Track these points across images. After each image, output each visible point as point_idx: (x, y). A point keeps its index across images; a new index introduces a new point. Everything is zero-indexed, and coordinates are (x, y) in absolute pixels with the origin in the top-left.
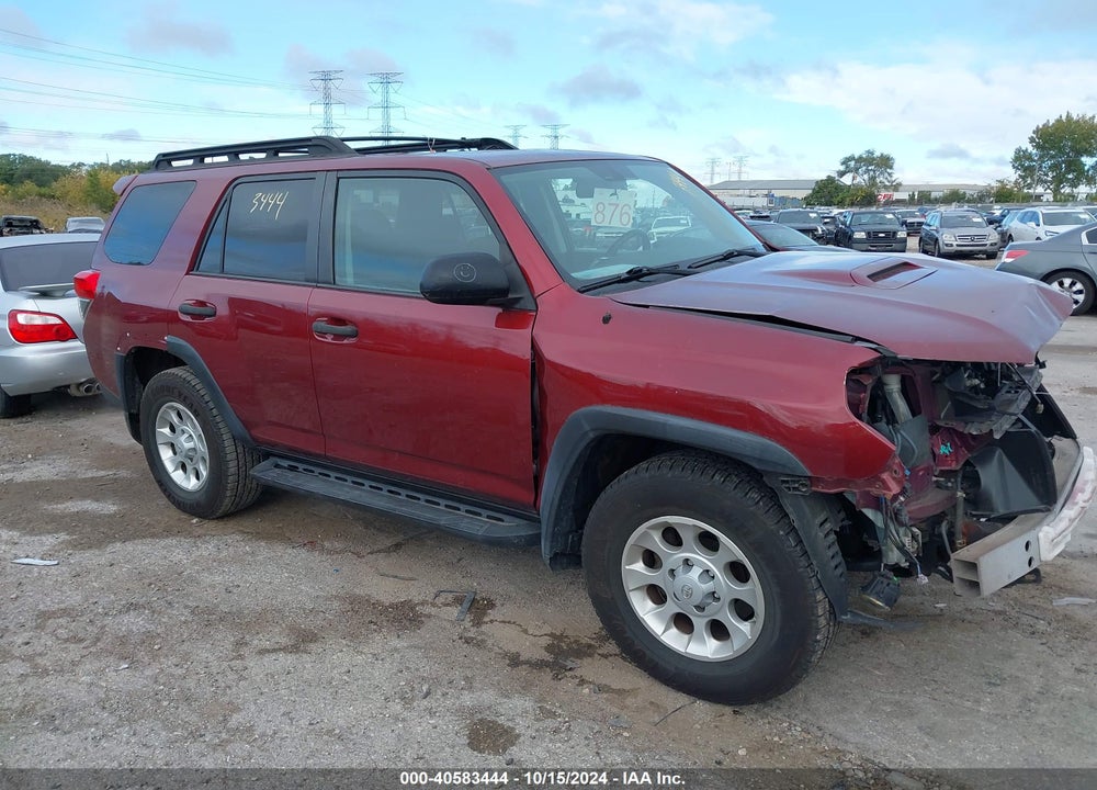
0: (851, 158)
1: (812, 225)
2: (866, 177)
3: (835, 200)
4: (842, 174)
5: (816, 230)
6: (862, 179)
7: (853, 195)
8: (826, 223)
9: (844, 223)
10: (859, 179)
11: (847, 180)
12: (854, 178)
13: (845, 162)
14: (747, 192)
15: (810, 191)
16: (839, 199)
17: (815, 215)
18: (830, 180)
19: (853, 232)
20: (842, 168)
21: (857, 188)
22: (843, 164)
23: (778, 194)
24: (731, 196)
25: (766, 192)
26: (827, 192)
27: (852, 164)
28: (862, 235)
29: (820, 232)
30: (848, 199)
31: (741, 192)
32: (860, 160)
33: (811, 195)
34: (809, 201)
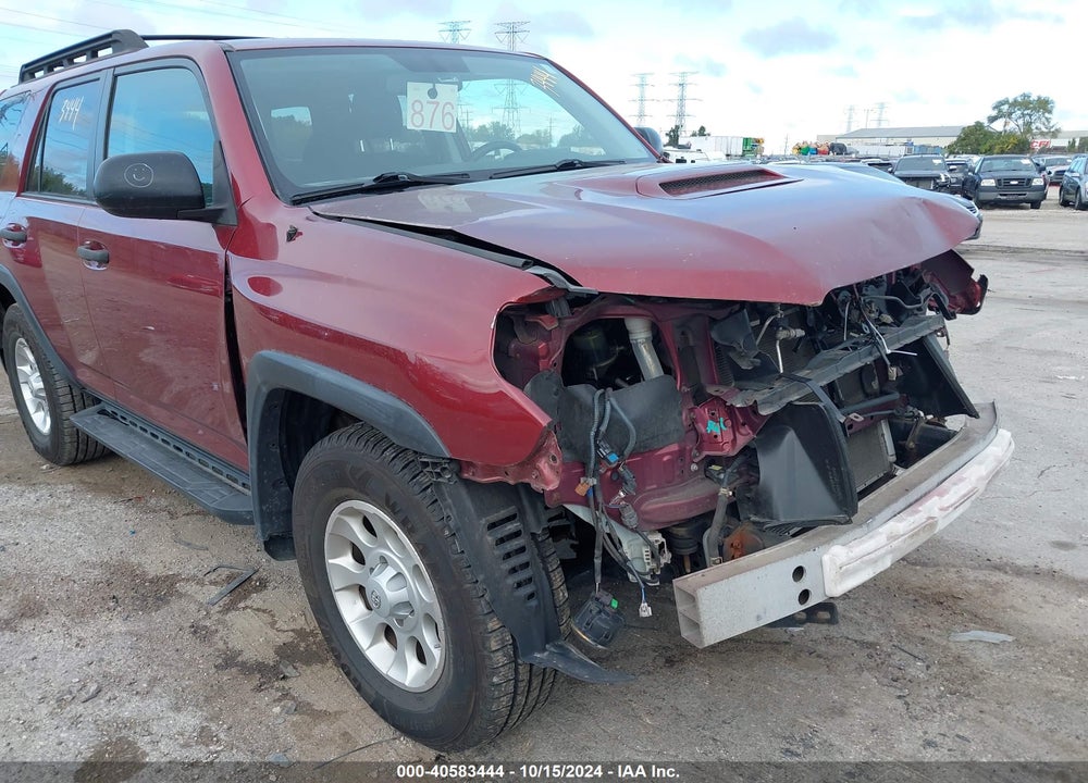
0: (1006, 102)
1: (935, 173)
2: (1021, 122)
3: (983, 148)
4: (992, 119)
5: (939, 178)
6: (1014, 125)
7: (1003, 143)
8: (951, 170)
9: (972, 170)
10: (1012, 126)
11: (998, 126)
12: (1006, 124)
13: (998, 106)
14: (884, 140)
15: (955, 139)
16: (987, 147)
17: (940, 161)
18: (979, 126)
19: (981, 180)
20: (994, 113)
21: (1010, 134)
22: (994, 108)
23: (917, 142)
24: (866, 144)
25: (905, 140)
26: (974, 139)
27: (1002, 109)
28: (991, 183)
29: (943, 180)
30: (997, 147)
31: (877, 140)
32: (1015, 104)
33: (956, 143)
34: (951, 150)
